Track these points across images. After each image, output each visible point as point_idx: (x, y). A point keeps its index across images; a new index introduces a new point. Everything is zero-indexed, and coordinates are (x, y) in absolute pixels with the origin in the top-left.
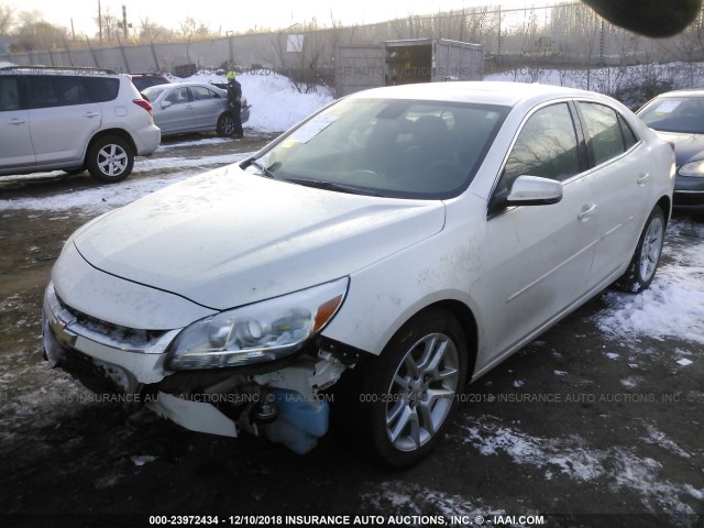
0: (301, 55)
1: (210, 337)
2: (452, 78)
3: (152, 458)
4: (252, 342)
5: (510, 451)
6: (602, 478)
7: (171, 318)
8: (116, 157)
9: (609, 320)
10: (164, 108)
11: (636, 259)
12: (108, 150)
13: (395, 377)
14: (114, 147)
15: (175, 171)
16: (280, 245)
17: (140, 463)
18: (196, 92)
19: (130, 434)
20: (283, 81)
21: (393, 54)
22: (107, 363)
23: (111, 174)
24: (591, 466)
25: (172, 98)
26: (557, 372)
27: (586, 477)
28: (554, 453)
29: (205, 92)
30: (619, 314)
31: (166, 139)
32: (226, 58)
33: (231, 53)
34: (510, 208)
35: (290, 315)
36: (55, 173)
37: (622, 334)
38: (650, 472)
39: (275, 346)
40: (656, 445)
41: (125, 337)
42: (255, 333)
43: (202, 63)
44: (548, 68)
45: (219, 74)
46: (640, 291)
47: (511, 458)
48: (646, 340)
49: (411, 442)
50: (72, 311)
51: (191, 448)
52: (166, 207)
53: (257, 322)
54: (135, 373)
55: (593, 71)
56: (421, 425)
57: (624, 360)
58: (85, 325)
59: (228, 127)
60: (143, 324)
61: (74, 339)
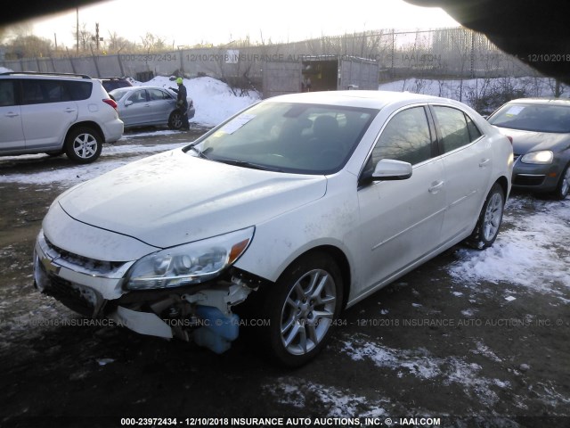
0: (237, 66)
1: (155, 268)
2: (354, 86)
3: (112, 360)
4: (184, 271)
5: (373, 358)
6: (438, 377)
7: (128, 253)
8: (89, 144)
9: (458, 269)
10: (126, 106)
11: (480, 224)
12: (82, 138)
13: (288, 299)
14: (86, 136)
15: (134, 155)
16: (208, 204)
17: (102, 363)
18: (153, 94)
19: (95, 344)
20: (223, 86)
21: (308, 67)
22: (82, 286)
23: (84, 156)
24: (432, 369)
25: (134, 98)
26: (414, 305)
27: (427, 376)
28: (405, 359)
29: (159, 94)
30: (466, 265)
31: (128, 130)
32: (177, 67)
33: (182, 64)
34: (376, 182)
35: (212, 252)
36: (40, 155)
37: (467, 279)
38: (473, 372)
39: (201, 273)
40: (481, 354)
41: (95, 267)
42: (187, 264)
43: (158, 70)
44: (431, 79)
45: (172, 79)
46: (484, 248)
47: (374, 362)
48: (484, 283)
49: (299, 348)
50: (57, 250)
51: (141, 353)
52: (126, 178)
53: (188, 256)
54: (102, 292)
55: (465, 82)
56: (308, 337)
57: (466, 297)
58: (66, 260)
59: (177, 122)
60: (108, 257)
61: (58, 269)
